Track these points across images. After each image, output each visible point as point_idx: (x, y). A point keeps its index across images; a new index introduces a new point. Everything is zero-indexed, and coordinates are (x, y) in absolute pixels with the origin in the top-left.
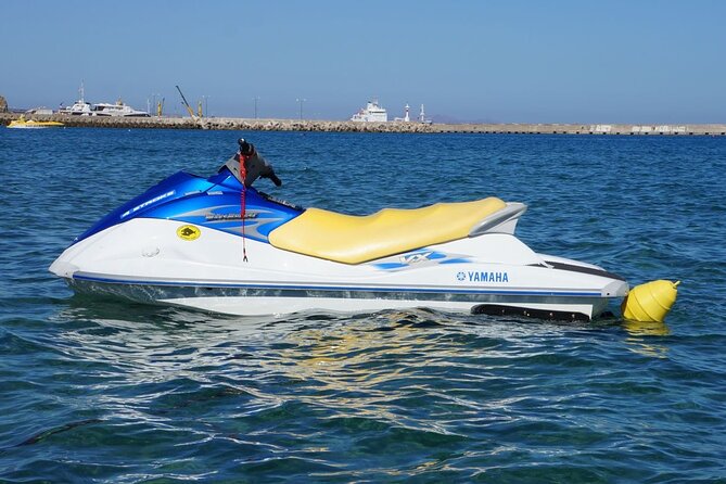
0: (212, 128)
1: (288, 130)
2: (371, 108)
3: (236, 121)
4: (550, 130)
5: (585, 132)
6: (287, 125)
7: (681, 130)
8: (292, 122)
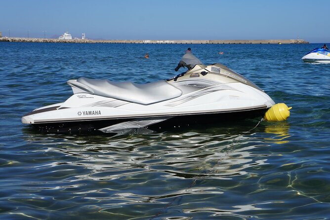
0: (14, 42)
1: (41, 42)
2: (66, 34)
3: (22, 39)
4: (129, 42)
5: (141, 42)
6: (41, 40)
7: (173, 42)
8: (43, 39)
